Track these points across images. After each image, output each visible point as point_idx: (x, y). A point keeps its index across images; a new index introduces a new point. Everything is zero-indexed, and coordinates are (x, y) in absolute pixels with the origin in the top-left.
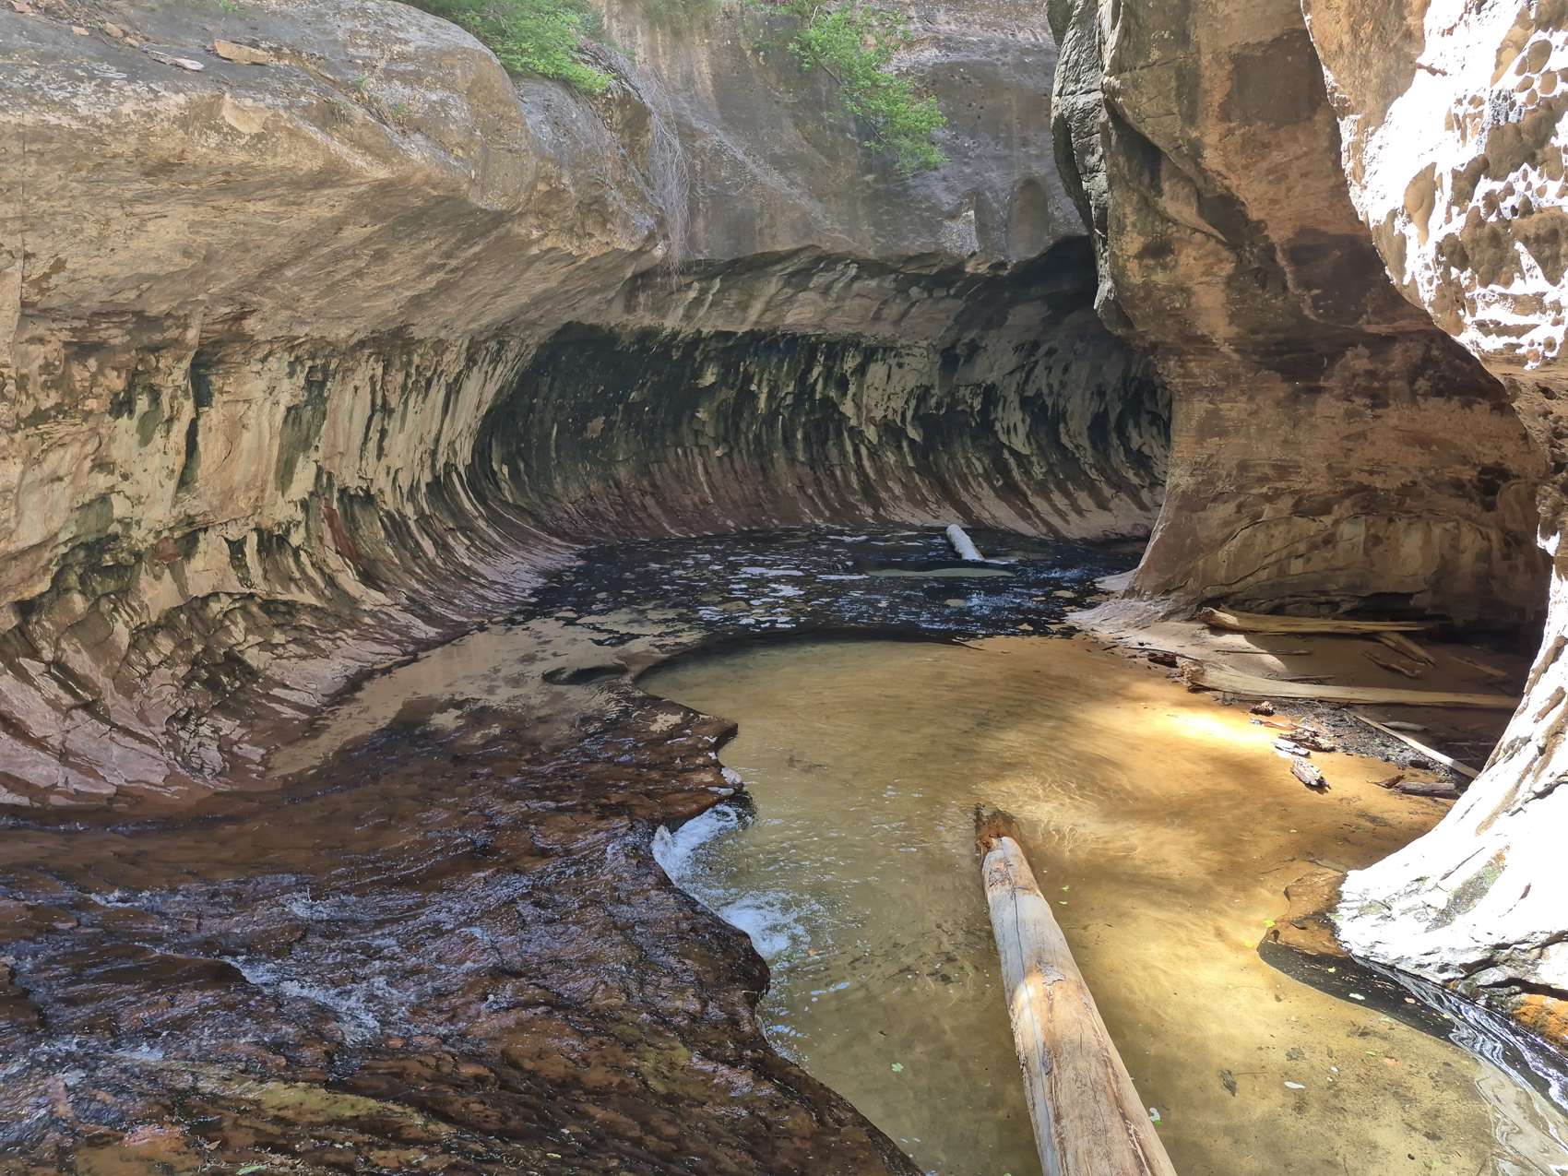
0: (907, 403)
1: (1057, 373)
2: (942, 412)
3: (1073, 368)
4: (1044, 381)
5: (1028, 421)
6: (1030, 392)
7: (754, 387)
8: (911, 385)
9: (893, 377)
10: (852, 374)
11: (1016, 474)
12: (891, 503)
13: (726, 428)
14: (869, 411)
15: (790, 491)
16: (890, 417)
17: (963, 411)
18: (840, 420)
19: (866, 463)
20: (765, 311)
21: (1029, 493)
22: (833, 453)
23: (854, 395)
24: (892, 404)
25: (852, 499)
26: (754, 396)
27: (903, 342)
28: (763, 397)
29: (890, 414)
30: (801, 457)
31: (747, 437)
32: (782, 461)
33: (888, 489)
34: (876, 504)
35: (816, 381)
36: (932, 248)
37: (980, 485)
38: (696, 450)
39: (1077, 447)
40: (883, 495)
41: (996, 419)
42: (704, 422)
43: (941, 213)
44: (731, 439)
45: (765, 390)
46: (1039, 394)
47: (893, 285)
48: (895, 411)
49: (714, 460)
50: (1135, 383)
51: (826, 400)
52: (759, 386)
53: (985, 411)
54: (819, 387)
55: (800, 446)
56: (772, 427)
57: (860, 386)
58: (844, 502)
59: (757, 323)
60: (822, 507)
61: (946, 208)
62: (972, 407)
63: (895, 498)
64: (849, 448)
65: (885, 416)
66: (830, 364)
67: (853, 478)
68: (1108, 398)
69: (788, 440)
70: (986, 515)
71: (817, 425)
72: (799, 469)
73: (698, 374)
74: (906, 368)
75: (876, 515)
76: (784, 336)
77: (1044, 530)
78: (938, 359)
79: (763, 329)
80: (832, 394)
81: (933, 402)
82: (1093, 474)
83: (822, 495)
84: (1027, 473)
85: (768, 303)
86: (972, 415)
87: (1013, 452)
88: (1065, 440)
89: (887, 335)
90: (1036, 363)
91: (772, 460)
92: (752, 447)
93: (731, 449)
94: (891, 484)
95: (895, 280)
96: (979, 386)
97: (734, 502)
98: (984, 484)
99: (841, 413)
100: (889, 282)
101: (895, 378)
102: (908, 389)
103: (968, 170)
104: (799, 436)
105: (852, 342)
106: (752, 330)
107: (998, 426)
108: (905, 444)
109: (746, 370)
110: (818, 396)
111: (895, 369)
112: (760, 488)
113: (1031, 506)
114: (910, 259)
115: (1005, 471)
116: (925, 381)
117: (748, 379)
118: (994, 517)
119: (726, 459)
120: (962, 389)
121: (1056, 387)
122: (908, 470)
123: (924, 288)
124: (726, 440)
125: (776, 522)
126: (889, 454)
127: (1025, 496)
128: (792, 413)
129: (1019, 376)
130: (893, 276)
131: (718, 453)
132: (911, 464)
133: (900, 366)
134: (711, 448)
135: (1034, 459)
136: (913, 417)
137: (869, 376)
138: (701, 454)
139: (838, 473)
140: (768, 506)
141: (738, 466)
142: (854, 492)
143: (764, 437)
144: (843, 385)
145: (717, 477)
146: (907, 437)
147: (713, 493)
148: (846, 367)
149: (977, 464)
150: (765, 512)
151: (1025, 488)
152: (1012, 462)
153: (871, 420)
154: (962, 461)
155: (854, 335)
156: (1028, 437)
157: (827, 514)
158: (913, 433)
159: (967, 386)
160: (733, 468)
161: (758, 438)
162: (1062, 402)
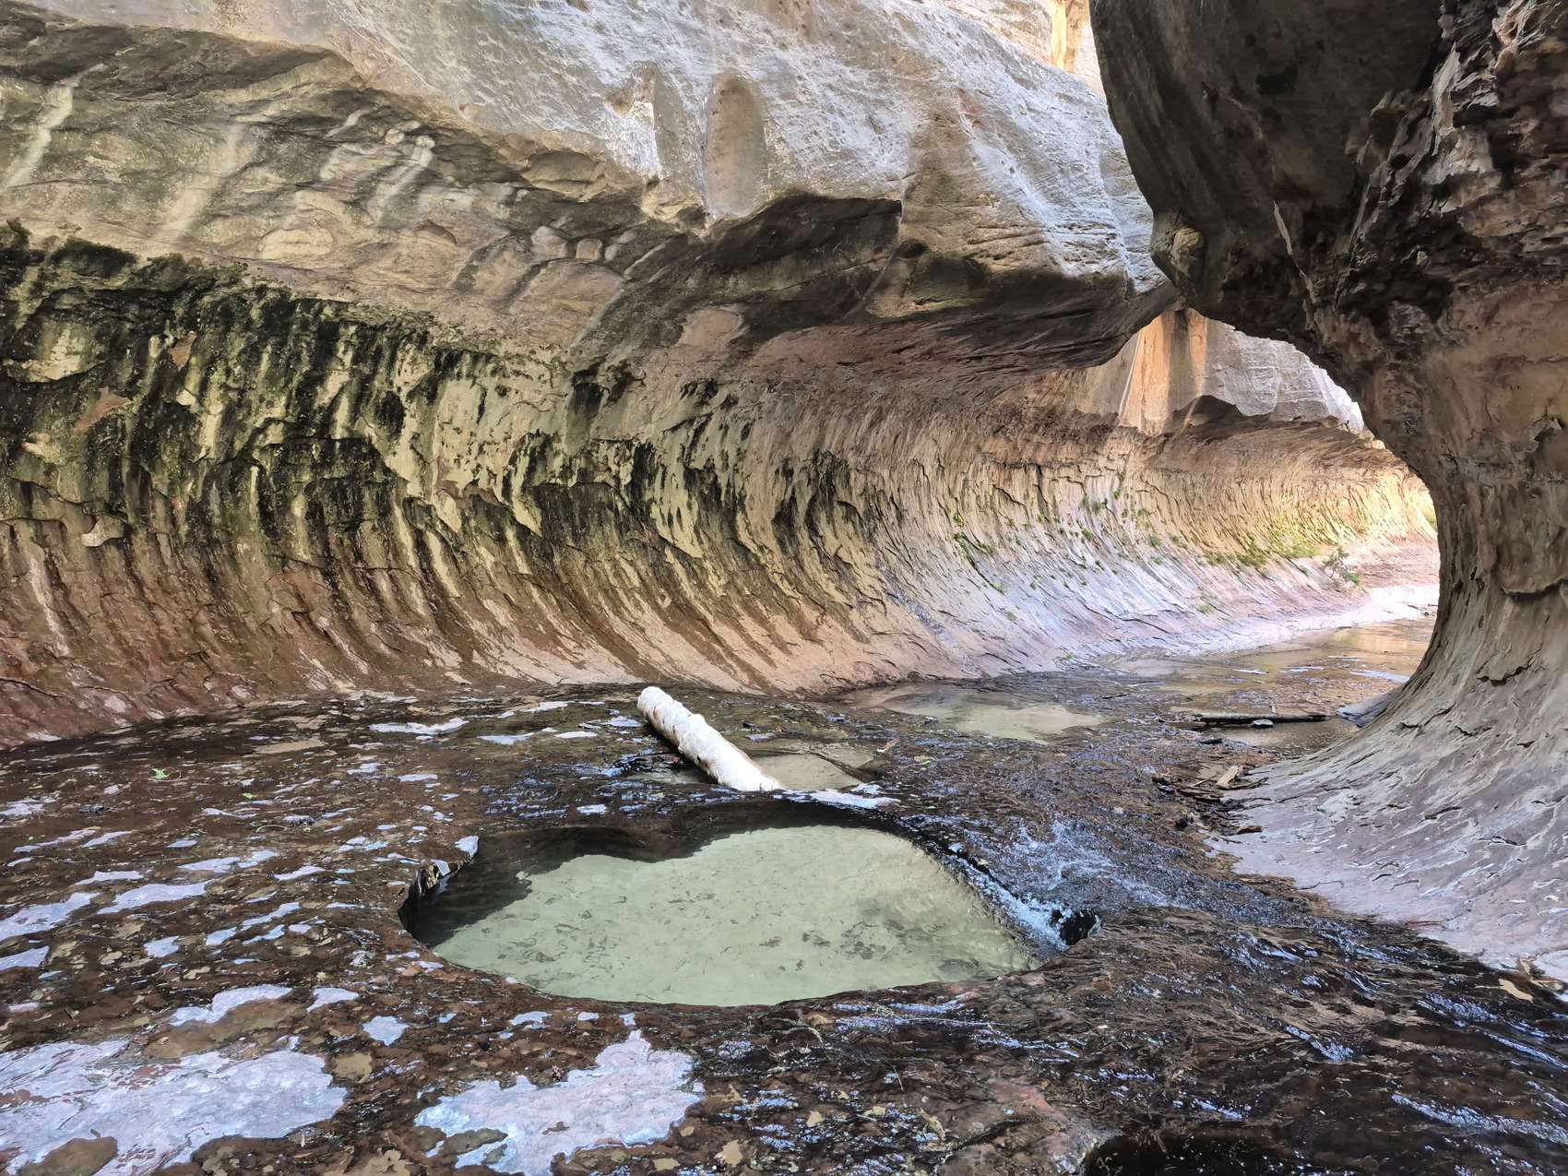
0: (513, 461)
1: (735, 433)
2: (572, 482)
3: (756, 430)
4: (717, 449)
5: (696, 507)
6: (698, 464)
7: (186, 398)
8: (521, 427)
9: (488, 410)
10: (411, 395)
11: (687, 588)
12: (493, 641)
13: (115, 486)
14: (444, 470)
15: (277, 622)
16: (483, 484)
17: (604, 483)
18: (386, 483)
19: (441, 567)
20: (210, 216)
21: (710, 618)
22: (373, 546)
23: (415, 437)
24: (487, 461)
25: (414, 636)
26: (187, 419)
27: (510, 346)
28: (210, 423)
29: (483, 477)
30: (302, 551)
31: (170, 507)
32: (259, 559)
33: (485, 615)
34: (466, 645)
35: (335, 402)
36: (586, 147)
37: (637, 605)
38: (25, 532)
39: (761, 548)
40: (477, 626)
41: (652, 500)
42: (51, 468)
44: (127, 509)
45: (216, 408)
46: (710, 468)
47: (504, 214)
48: (492, 475)
49: (79, 553)
50: (827, 461)
51: (354, 442)
52: (200, 397)
53: (635, 487)
54: (342, 415)
55: (300, 530)
56: (233, 487)
57: (426, 421)
58: (400, 645)
59: (187, 240)
60: (351, 655)
62: (617, 478)
63: (500, 631)
64: (405, 536)
65: (474, 483)
66: (366, 370)
67: (416, 595)
68: (795, 480)
69: (271, 518)
70: (657, 657)
71: (338, 491)
72: (298, 577)
73: (27, 343)
74: (513, 397)
75: (467, 667)
76: (261, 291)
77: (745, 678)
78: (567, 388)
79: (207, 261)
80: (370, 429)
81: (557, 464)
82: (786, 588)
83: (351, 629)
84: (701, 586)
85: (218, 195)
86: (618, 492)
87: (682, 556)
88: (744, 537)
89: (482, 328)
90: (709, 416)
91: (232, 557)
92: (184, 529)
93: (129, 531)
94: (488, 604)
95: (509, 202)
96: (629, 444)
97: (128, 652)
98: (645, 605)
99: (387, 471)
100: (495, 202)
101: (493, 413)
102: (515, 438)
104: (298, 508)
105: (412, 332)
106: (177, 260)
107: (655, 511)
108: (510, 534)
109: (164, 355)
110: (339, 433)
111: (492, 397)
112: (203, 617)
113: (717, 639)
114: (544, 157)
115: (670, 583)
116: (543, 425)
117: (171, 378)
118: (670, 661)
119: (112, 553)
120: (603, 446)
121: (732, 459)
122: (518, 579)
123: (561, 233)
124: (112, 510)
125: (240, 692)
126: (483, 551)
127: (705, 622)
128: (283, 462)
129: (684, 435)
130: (505, 190)
131: (92, 539)
132: (524, 569)
133: (503, 392)
134: (72, 526)
135: (707, 564)
136: (524, 489)
137: (444, 404)
138: (41, 540)
139: (384, 585)
140: (219, 659)
141: (145, 567)
142: (418, 623)
143: (214, 507)
144: (391, 414)
145: (86, 593)
146: (514, 521)
147: (70, 631)
148: (398, 381)
149: (629, 570)
150: (213, 673)
151: (702, 610)
152: (679, 569)
153: (449, 488)
154: (607, 566)
155: (418, 318)
156: (696, 531)
157: (363, 667)
159: (611, 442)
160: (131, 573)
161: (198, 511)
162: (739, 483)
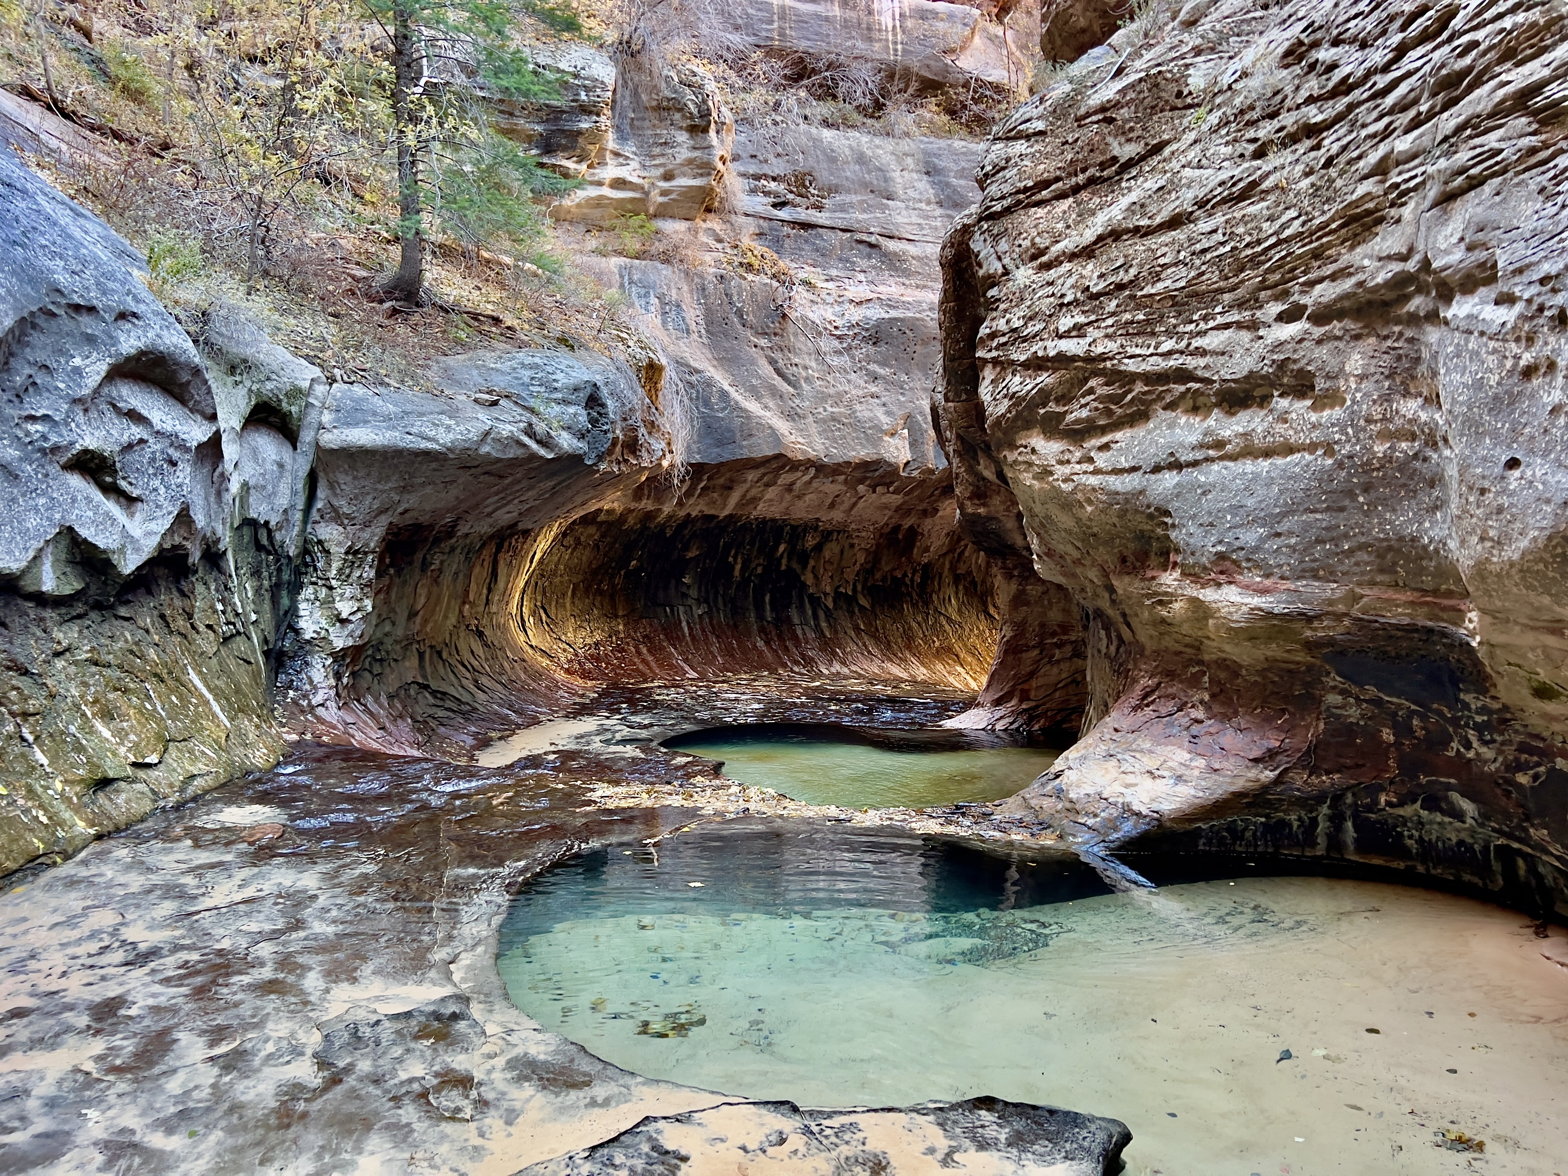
0: (858, 575)
2: (888, 584)
4: (973, 562)
5: (960, 594)
6: (961, 570)
7: (730, 560)
8: (860, 561)
9: (845, 554)
10: (812, 550)
13: (707, 592)
15: (758, 644)
16: (843, 586)
18: (801, 588)
19: (823, 624)
20: (742, 501)
22: (795, 615)
23: (813, 568)
24: (845, 576)
25: (810, 652)
26: (731, 567)
27: (853, 526)
28: (738, 567)
29: (843, 582)
30: (769, 615)
31: (723, 599)
32: (752, 619)
33: (841, 645)
34: (831, 657)
35: (782, 556)
36: (875, 457)
38: (681, 609)
41: (933, 591)
42: (689, 586)
43: (882, 431)
44: (710, 600)
45: (740, 562)
46: (969, 572)
47: (843, 484)
48: (847, 582)
49: (696, 616)
51: (789, 571)
52: (735, 557)
53: (923, 584)
54: (784, 561)
55: (768, 607)
56: (745, 591)
57: (818, 561)
58: (804, 657)
59: (734, 509)
60: (784, 658)
61: (885, 427)
62: (912, 581)
63: (847, 654)
64: (809, 611)
65: (839, 586)
66: (794, 542)
67: (812, 635)
69: (758, 602)
71: (782, 591)
72: (766, 627)
73: (686, 548)
74: (857, 548)
75: (830, 666)
76: (757, 520)
78: (882, 540)
79: (739, 514)
80: (795, 566)
81: (879, 576)
83: (785, 649)
85: (744, 494)
86: (913, 587)
89: (841, 520)
90: (966, 546)
91: (744, 619)
93: (711, 608)
95: (844, 480)
96: (918, 564)
99: (802, 582)
101: (848, 555)
102: (858, 564)
103: (902, 399)
104: (767, 598)
105: (813, 526)
106: (730, 515)
107: (934, 596)
108: (856, 609)
109: (725, 545)
110: (783, 567)
111: (847, 547)
114: (857, 465)
116: (873, 558)
117: (726, 553)
119: (706, 616)
120: (904, 565)
123: (869, 487)
124: (706, 601)
126: (843, 617)
128: (762, 580)
129: (952, 557)
130: (843, 477)
131: (700, 611)
133: (852, 545)
134: (694, 607)
135: (966, 625)
136: (863, 587)
137: (826, 553)
138: (685, 612)
139: (799, 631)
140: (738, 656)
141: (716, 623)
143: (739, 599)
144: (803, 559)
145: (698, 631)
146: (857, 603)
147: (693, 644)
148: (806, 545)
150: (737, 661)
151: (957, 649)
152: (946, 626)
155: (813, 520)
156: (960, 606)
158: (863, 602)
160: (711, 624)
161: (732, 600)
162: (988, 580)
